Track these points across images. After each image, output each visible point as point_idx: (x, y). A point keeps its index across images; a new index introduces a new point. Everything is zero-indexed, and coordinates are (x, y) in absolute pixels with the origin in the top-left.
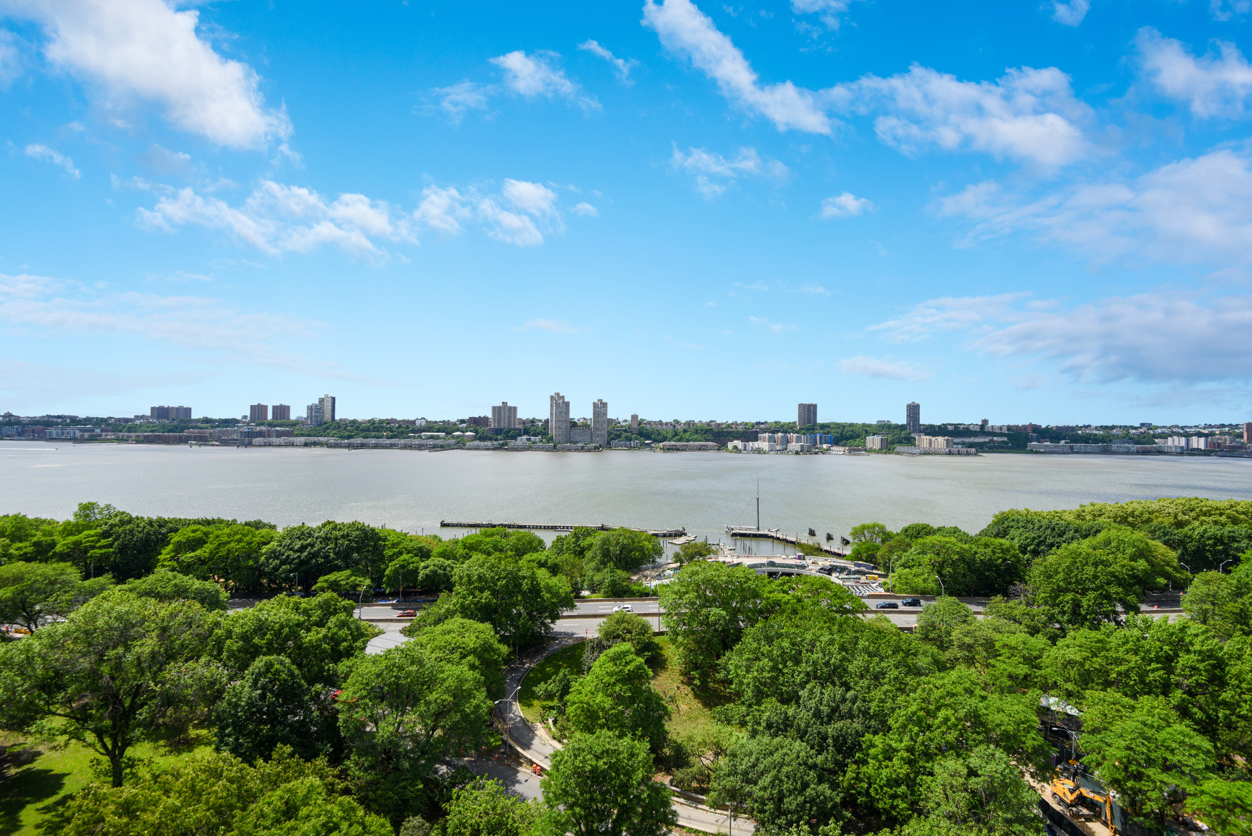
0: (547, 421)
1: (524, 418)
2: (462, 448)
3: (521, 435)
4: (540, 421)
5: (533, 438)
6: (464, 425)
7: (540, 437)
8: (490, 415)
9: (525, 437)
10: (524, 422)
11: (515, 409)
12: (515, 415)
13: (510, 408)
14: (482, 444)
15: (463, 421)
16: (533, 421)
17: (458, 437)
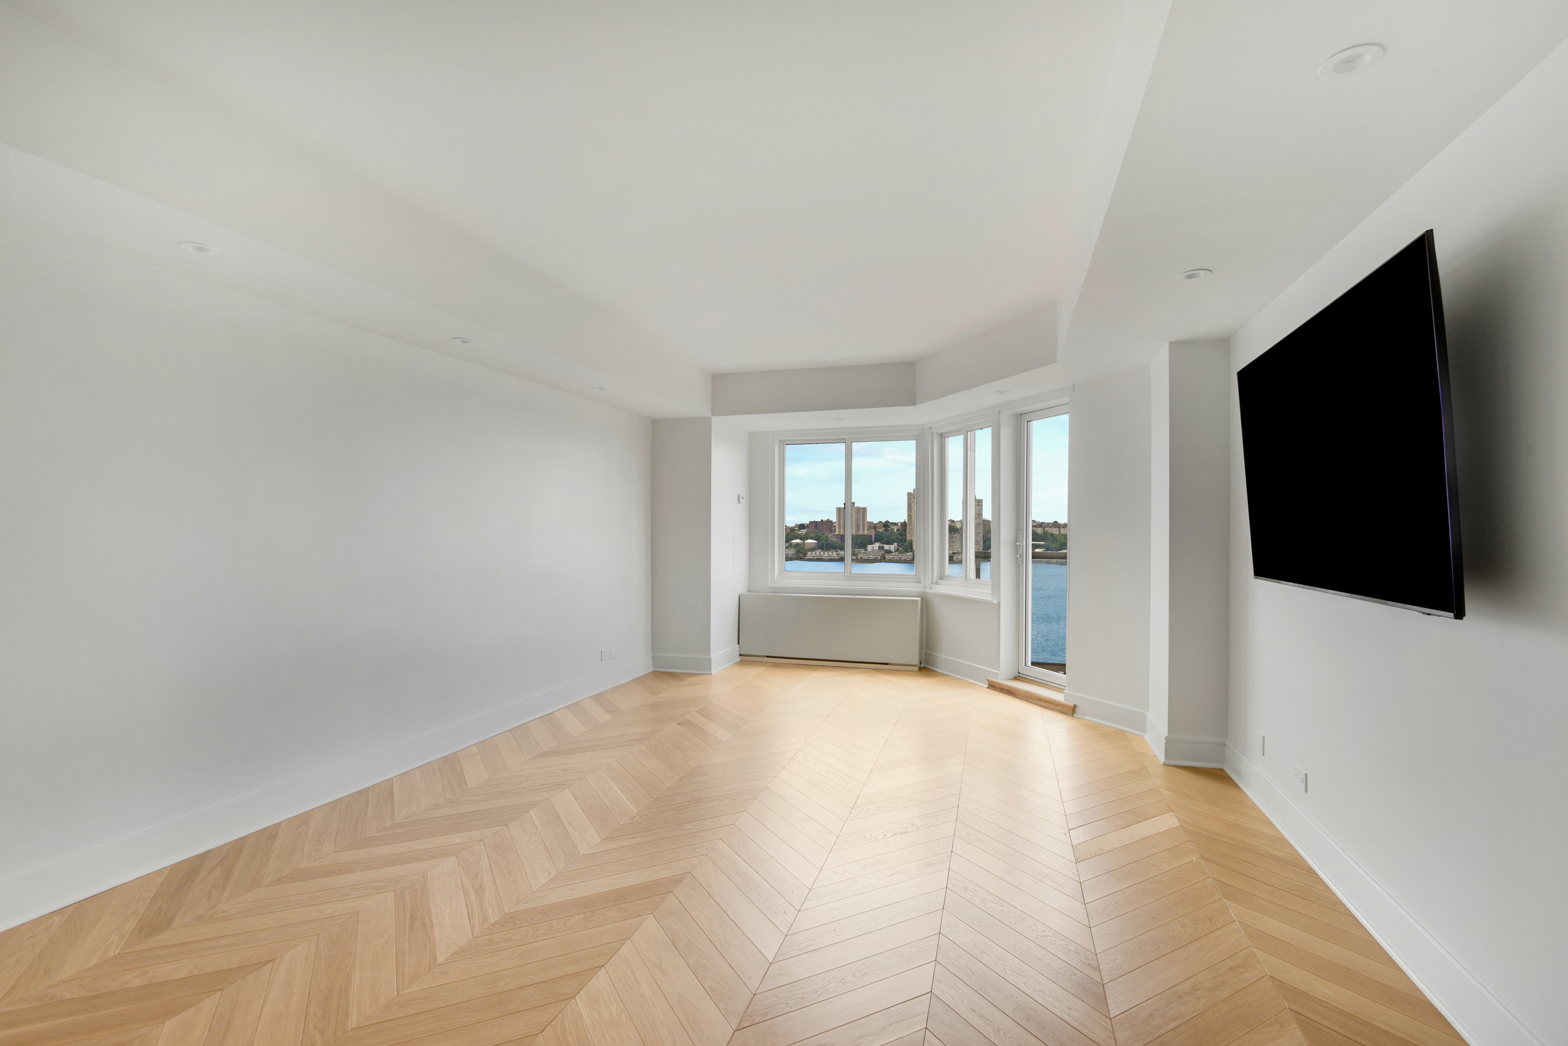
0: (904, 525)
1: (875, 522)
2: (801, 559)
3: (871, 543)
4: (895, 524)
5: (886, 547)
6: (804, 531)
7: (895, 544)
8: (834, 518)
9: (877, 545)
10: (873, 526)
11: (864, 510)
12: (864, 517)
13: (858, 508)
14: (826, 554)
15: (802, 526)
16: (886, 525)
17: (797, 545)
